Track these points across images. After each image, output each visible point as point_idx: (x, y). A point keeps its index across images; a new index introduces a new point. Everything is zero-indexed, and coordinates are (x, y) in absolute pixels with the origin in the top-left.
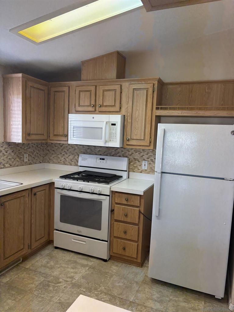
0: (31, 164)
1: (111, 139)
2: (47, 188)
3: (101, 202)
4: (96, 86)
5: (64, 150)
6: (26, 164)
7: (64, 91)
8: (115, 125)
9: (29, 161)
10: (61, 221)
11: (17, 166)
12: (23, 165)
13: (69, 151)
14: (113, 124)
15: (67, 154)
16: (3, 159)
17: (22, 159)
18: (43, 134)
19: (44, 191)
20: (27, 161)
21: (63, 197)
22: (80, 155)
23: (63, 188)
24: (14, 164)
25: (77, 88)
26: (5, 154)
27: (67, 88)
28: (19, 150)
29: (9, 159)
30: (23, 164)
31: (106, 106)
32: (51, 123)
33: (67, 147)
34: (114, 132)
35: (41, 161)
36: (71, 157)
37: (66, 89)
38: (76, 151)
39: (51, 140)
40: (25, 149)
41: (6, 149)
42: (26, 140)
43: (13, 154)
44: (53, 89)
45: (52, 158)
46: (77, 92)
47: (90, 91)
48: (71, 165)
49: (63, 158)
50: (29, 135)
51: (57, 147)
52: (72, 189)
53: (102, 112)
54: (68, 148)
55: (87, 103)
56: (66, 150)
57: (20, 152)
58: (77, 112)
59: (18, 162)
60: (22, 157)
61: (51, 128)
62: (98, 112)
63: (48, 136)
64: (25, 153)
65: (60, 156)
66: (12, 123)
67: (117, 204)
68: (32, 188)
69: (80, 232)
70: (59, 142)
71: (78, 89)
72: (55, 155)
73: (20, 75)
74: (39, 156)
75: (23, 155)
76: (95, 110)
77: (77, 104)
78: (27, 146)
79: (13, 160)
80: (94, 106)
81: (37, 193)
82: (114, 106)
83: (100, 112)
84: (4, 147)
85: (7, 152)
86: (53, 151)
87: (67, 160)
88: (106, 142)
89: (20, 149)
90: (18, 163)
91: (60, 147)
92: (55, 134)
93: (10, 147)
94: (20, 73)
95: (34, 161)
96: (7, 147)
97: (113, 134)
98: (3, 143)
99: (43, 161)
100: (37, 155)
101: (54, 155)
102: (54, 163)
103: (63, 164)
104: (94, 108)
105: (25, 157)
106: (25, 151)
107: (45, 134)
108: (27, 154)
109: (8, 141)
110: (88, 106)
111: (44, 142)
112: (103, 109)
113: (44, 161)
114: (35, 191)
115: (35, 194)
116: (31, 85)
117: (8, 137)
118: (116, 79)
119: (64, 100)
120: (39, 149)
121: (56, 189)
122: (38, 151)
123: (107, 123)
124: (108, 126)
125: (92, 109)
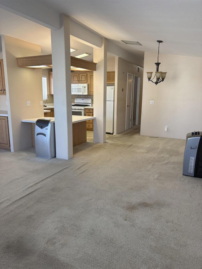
3: (81, 112)
4: (79, 74)
8: (85, 87)
16: (50, 100)
22: (75, 99)
25: (73, 75)
47: (77, 76)
55: (76, 80)
58: (73, 83)
82: (85, 81)
83: (81, 83)
88: (83, 93)
97: (85, 90)
98: (50, 95)
123: (83, 87)
124: (83, 88)
125: (78, 82)
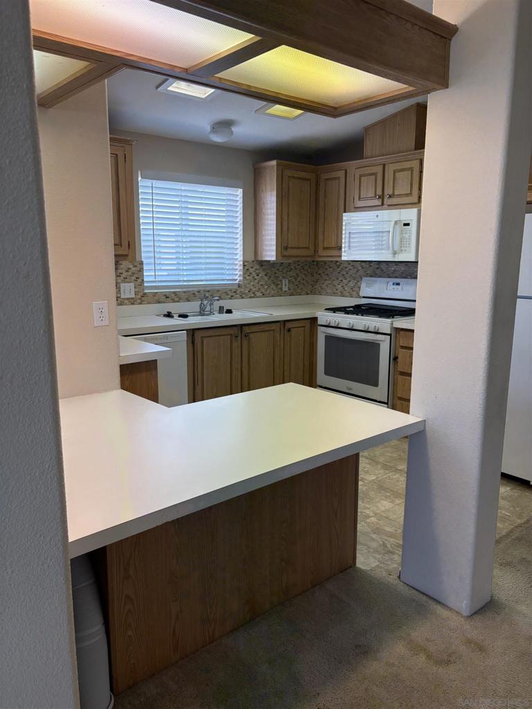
0: (293, 295)
1: (403, 249)
2: (308, 324)
3: (379, 344)
4: (384, 166)
5: (342, 273)
6: (285, 294)
7: (338, 178)
8: (408, 224)
9: (289, 289)
10: (326, 373)
11: (272, 296)
12: (281, 296)
13: (350, 273)
14: (405, 225)
15: (346, 279)
16: (253, 285)
17: (279, 286)
18: (308, 248)
19: (303, 328)
20: (287, 289)
21: (329, 339)
22: (364, 278)
23: (327, 324)
24: (268, 292)
25: (357, 170)
26: (256, 277)
27: (344, 171)
28: (275, 273)
29: (262, 285)
30: (280, 293)
31: (399, 196)
32: (321, 230)
33: (346, 267)
34: (407, 236)
35: (309, 292)
36: (351, 284)
37: (341, 174)
38: (358, 274)
39: (320, 256)
40: (285, 271)
41: (257, 271)
42: (282, 256)
43: (266, 278)
44: (324, 176)
45: (324, 286)
46: (357, 177)
47: (375, 174)
48: (352, 297)
49: (340, 286)
50: (286, 248)
51: (332, 269)
52: (340, 326)
53: (391, 206)
54: (347, 269)
55: (371, 194)
56: (345, 273)
57: (276, 275)
58: (357, 209)
59: (274, 290)
60: (279, 283)
61: (320, 237)
62: (386, 206)
63: (316, 251)
64: (283, 277)
65: (335, 283)
66: (264, 233)
67: (403, 347)
68: (285, 322)
69: (351, 389)
70: (330, 259)
71: (359, 172)
72: (329, 282)
73: (274, 163)
74: (305, 283)
75: (281, 281)
76: (383, 204)
77: (357, 197)
78: (287, 267)
79: (266, 287)
80: (382, 197)
81: (292, 330)
82: (410, 194)
83: (389, 205)
84: (255, 268)
85: (258, 275)
86: (327, 274)
87: (346, 289)
88: (395, 253)
89: (277, 272)
90: (273, 292)
91: (336, 267)
92: (325, 246)
93: (263, 267)
94: (274, 159)
95: (299, 291)
96: (258, 267)
97: (405, 240)
98: (253, 261)
99: (311, 292)
100: (302, 281)
101: (327, 282)
102: (327, 294)
103: (340, 296)
104: (380, 200)
105: (284, 284)
106: (284, 275)
107: (312, 248)
108: (287, 280)
109: (260, 259)
110: (371, 198)
111: (309, 259)
112: (394, 201)
113: (313, 292)
114: (289, 325)
115: (289, 330)
116: (290, 175)
117: (259, 254)
118: (415, 150)
119: (339, 191)
120: (306, 272)
121: (319, 327)
122: (304, 276)
123: (396, 223)
124: (398, 227)
125: (378, 202)
